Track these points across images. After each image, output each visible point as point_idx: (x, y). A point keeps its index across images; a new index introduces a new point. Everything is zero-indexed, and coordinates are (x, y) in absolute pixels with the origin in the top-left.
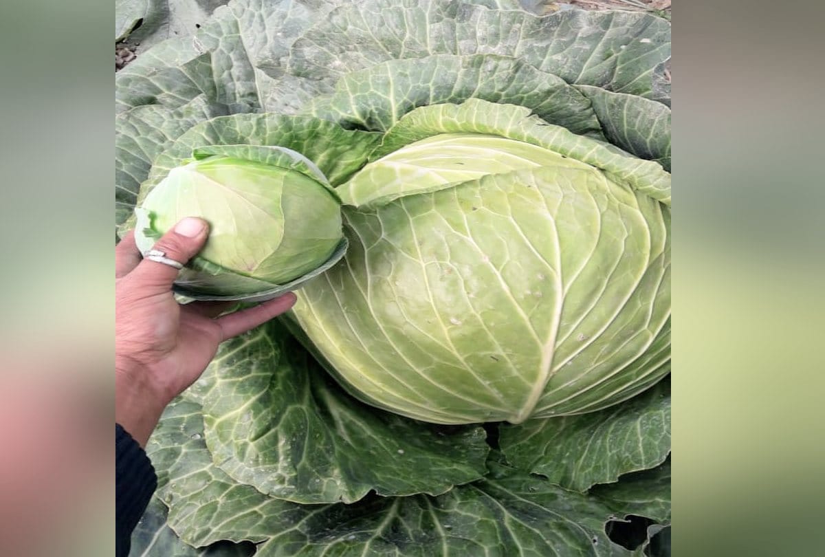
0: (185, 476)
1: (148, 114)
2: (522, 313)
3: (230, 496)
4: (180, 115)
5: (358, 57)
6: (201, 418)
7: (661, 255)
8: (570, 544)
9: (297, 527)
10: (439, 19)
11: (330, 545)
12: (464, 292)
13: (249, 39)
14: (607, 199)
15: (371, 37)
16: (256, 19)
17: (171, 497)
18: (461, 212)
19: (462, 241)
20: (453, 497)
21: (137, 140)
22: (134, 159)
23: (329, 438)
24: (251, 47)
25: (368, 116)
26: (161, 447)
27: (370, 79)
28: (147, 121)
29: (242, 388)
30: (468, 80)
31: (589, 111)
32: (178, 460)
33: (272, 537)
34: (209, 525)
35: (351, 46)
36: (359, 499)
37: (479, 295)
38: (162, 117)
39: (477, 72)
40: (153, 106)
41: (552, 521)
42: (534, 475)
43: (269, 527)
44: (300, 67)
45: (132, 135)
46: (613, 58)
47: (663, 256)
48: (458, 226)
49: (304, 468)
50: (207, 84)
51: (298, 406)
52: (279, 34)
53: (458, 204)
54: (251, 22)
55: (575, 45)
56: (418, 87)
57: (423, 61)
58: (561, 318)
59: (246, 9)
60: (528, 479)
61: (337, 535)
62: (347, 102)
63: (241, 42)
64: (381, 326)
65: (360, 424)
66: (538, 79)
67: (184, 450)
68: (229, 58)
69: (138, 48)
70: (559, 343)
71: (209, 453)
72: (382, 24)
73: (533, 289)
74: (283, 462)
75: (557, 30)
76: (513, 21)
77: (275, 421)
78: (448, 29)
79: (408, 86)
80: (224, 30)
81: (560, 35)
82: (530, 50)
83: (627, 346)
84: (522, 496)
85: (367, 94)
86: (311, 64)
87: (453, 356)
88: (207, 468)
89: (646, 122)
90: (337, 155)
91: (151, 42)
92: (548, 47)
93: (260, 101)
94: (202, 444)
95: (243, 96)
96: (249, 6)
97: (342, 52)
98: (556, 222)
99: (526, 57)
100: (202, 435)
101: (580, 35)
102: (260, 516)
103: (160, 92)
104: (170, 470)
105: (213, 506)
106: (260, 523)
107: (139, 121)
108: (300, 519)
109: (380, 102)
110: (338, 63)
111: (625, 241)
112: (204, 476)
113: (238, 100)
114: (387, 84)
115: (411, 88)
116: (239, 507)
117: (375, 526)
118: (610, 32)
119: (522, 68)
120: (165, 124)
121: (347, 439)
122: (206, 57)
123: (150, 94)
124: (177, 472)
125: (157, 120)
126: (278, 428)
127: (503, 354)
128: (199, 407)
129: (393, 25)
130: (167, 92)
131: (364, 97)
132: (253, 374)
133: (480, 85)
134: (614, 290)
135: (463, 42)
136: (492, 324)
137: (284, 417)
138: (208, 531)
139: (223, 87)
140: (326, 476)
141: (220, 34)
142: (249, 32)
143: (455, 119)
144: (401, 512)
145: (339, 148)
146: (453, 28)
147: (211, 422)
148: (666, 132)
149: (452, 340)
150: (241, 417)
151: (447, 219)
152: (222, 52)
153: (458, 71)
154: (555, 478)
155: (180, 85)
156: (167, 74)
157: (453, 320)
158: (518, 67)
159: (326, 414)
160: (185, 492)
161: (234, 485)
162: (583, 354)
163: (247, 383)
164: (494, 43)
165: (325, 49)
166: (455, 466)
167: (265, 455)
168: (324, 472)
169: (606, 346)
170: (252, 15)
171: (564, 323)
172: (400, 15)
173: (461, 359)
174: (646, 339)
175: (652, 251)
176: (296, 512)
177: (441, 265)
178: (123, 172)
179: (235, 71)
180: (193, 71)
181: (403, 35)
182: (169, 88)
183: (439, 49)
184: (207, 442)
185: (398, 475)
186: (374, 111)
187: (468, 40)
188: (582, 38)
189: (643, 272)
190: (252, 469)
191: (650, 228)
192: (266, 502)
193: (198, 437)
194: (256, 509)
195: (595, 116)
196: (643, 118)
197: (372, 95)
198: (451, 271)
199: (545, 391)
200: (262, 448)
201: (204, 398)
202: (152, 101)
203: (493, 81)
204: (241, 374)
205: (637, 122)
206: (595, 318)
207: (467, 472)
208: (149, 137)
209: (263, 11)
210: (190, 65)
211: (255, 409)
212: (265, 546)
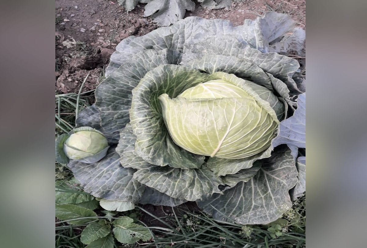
0: (127, 152)
1: (150, 52)
2: (217, 132)
3: (136, 158)
4: (158, 54)
5: (211, 51)
6: (136, 140)
7: (260, 126)
8: (208, 186)
9: (148, 168)
10: (235, 47)
11: (154, 174)
12: (205, 125)
13: (187, 31)
14: (253, 109)
15: (216, 47)
16: (191, 26)
17: (123, 156)
18: (213, 106)
19: (210, 113)
20: (187, 170)
21: (143, 60)
22: (141, 66)
23: (164, 151)
24: (186, 34)
25: (207, 69)
26: (124, 144)
27: (211, 59)
28: (148, 55)
29: (148, 136)
30: (237, 65)
31: (269, 80)
32: (127, 148)
33: (142, 169)
34: (129, 164)
35: (210, 48)
36: (164, 166)
37: (209, 127)
38: (152, 54)
39: (241, 64)
40: (151, 50)
41: (207, 181)
42: (211, 171)
43: (142, 167)
44: (194, 51)
45: (142, 59)
46: (281, 67)
47: (261, 126)
48: (211, 109)
49: (155, 156)
50: (169, 43)
51: (159, 142)
52: (193, 38)
53: (214, 103)
54: (189, 26)
55: (271, 62)
56: (223, 64)
57: (227, 57)
58: (227, 136)
59: (189, 22)
60: (209, 171)
61: (156, 172)
62: (202, 64)
63: (184, 32)
64: (184, 128)
65: (173, 149)
66: (257, 69)
67: (129, 146)
68: (178, 37)
69: (155, 19)
70: (224, 141)
71: (135, 148)
72: (220, 45)
73: (222, 128)
74: (151, 154)
75: (267, 57)
76: (255, 52)
77: (152, 145)
78: (237, 51)
79: (221, 63)
80: (180, 27)
81: (268, 58)
82: (258, 61)
83: (242, 145)
84: (205, 175)
85: (208, 63)
86: (198, 50)
87: (198, 139)
88: (133, 151)
89: (280, 88)
90: (196, 77)
91: (159, 17)
92: (263, 60)
93: (183, 51)
94: (134, 145)
95: (179, 48)
96: (190, 21)
97: (207, 49)
98: (235, 113)
99: (256, 62)
100: (135, 143)
101: (273, 59)
102: (141, 164)
103: (155, 45)
104: (124, 150)
105: (131, 160)
106: (140, 166)
107: (146, 55)
108: (149, 167)
109: (211, 66)
110: (205, 51)
111: (252, 121)
112: (132, 152)
113: (177, 49)
114: (215, 62)
115: (221, 64)
116: (137, 161)
117: (166, 172)
118: (281, 61)
119: (254, 65)
120: (153, 56)
121: (169, 152)
122: (172, 35)
123: (152, 45)
124: (125, 151)
125: (151, 55)
126: (152, 146)
127: (210, 141)
128: (137, 137)
129: (223, 46)
130: (157, 45)
131: (207, 64)
132: (151, 133)
133: (240, 67)
134: (243, 132)
135: (240, 55)
136: (209, 134)
137: (155, 144)
138: (128, 164)
139: (174, 45)
140: (159, 159)
141: (179, 28)
142: (187, 29)
143: (226, 78)
144: (174, 171)
145: (197, 76)
146: (239, 50)
147: (138, 141)
148: (284, 92)
149: (199, 136)
150: (145, 142)
151: (209, 107)
152: (177, 34)
153: (236, 62)
154: (215, 172)
155: (161, 43)
156: (159, 39)
157: (200, 131)
158: (252, 65)
159: (166, 145)
160: (126, 155)
161: (137, 156)
162: (230, 145)
163: (149, 135)
164: (248, 57)
165: (203, 47)
166: (192, 164)
167: (147, 152)
168: (159, 158)
169: (236, 144)
170: (190, 24)
171: (227, 137)
172: (226, 43)
173: (199, 140)
174: (248, 145)
175: (258, 125)
176: (149, 165)
177: (203, 118)
178: (137, 70)
179: (179, 41)
180: (167, 39)
181: (224, 49)
182: (158, 44)
183: (233, 55)
184: (135, 145)
185: (177, 163)
186: (209, 69)
187: (242, 55)
188: (274, 60)
189: (253, 129)
190: (143, 154)
191: (261, 119)
192: (143, 161)
193: (134, 143)
194: (141, 162)
195: (270, 81)
196: (280, 86)
197: (210, 64)
198: (204, 119)
199: (218, 151)
200: (147, 150)
201: (138, 135)
202: (151, 48)
203: (244, 67)
204: (149, 132)
205: (279, 87)
206: (235, 138)
207: (195, 166)
208: (147, 60)
209: (194, 24)
210: (166, 37)
211: (149, 141)
212: (140, 170)
